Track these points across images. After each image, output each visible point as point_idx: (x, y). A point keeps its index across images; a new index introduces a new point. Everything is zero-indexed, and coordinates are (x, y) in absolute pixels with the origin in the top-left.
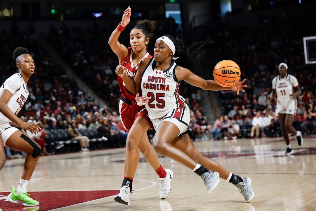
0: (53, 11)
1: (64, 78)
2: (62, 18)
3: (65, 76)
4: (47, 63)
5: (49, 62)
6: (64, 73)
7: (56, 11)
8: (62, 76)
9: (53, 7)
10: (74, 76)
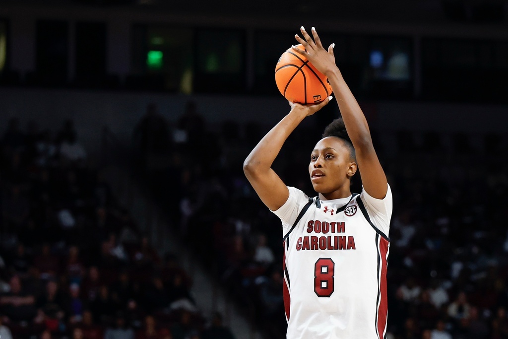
0: (155, 57)
1: (181, 311)
2: (187, 83)
3: (185, 304)
4: (119, 252)
5: (130, 249)
6: (184, 293)
7: (164, 59)
8: (175, 305)
9: (157, 41)
10: (221, 307)
